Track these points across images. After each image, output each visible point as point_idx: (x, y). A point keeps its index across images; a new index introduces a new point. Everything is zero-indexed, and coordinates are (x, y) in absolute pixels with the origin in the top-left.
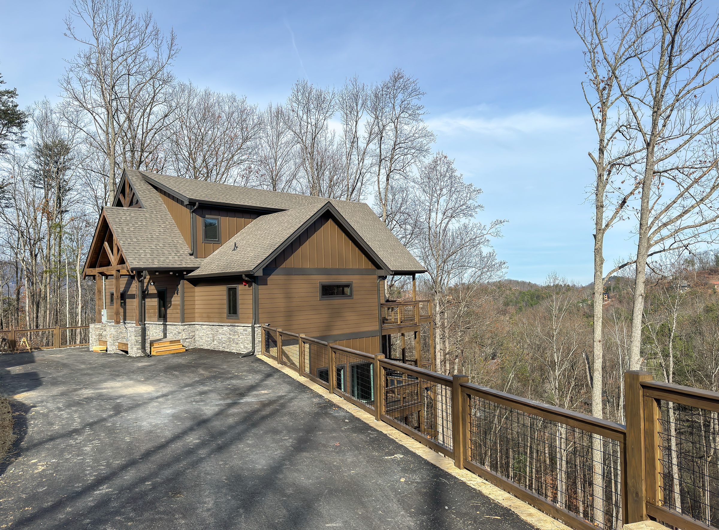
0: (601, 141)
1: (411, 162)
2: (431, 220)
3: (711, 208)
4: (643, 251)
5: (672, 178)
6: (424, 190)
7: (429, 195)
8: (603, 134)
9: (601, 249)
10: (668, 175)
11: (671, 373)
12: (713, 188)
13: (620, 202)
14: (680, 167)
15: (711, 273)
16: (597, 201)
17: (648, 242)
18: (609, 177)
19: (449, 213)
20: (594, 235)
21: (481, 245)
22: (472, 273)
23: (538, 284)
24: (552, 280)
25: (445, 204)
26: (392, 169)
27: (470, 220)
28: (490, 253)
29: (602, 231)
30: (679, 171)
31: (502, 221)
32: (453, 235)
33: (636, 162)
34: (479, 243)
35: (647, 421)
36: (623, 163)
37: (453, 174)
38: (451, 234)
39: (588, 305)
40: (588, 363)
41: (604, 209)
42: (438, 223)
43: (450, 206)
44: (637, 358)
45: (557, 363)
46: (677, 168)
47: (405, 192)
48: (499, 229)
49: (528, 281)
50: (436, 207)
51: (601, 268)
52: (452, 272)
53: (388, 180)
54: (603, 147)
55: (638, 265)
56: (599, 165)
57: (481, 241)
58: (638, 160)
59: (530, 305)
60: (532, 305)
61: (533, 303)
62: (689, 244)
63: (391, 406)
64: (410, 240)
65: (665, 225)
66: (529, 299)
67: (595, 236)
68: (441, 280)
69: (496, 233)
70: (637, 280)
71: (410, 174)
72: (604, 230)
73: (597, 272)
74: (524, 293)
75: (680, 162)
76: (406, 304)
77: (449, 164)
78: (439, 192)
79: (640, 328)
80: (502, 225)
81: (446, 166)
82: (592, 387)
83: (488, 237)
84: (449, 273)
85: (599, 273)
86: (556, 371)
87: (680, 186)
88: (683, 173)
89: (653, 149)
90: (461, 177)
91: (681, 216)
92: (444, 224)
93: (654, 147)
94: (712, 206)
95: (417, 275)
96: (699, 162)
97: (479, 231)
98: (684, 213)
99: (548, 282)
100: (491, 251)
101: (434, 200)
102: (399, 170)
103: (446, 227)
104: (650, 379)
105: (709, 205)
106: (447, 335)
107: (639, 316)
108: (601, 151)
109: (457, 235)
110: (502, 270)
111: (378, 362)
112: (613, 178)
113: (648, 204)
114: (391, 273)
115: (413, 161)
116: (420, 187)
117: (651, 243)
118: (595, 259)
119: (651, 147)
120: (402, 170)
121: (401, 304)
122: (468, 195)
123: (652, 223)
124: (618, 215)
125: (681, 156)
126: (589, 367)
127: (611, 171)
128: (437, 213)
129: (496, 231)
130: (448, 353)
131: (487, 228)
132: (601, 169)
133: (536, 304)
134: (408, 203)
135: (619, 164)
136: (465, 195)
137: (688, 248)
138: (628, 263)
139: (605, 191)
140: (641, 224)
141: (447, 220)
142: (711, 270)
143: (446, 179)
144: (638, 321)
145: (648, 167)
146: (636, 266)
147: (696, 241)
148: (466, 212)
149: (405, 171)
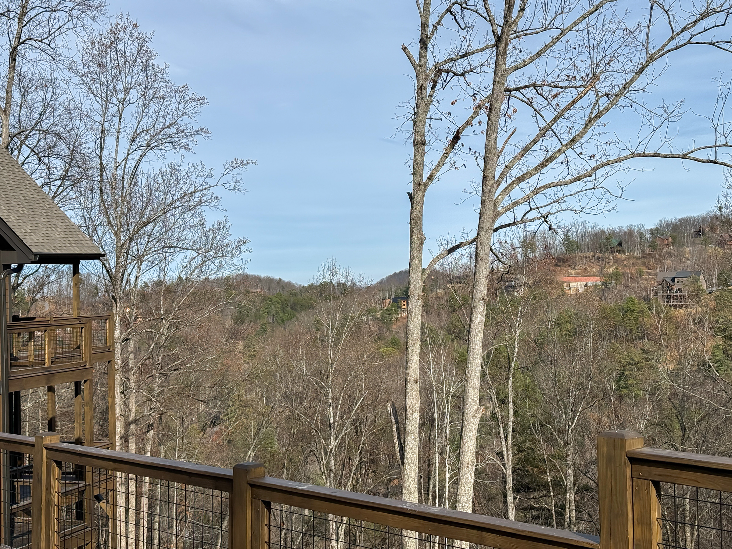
0: (424, 25)
1: (66, 26)
2: (105, 153)
3: (581, 156)
4: (487, 223)
5: (527, 100)
6: (90, 88)
7: (100, 101)
8: (427, 15)
9: (420, 219)
10: (521, 97)
11: (510, 429)
12: (590, 121)
13: (451, 137)
14: (539, 83)
15: (559, 264)
16: (416, 133)
17: (495, 208)
18: (434, 92)
19: (142, 140)
20: (408, 193)
21: (204, 207)
22: (185, 261)
23: (293, 282)
24: (327, 275)
25: (135, 122)
26: (23, 38)
27: (183, 156)
28: (219, 223)
29: (422, 187)
30: (537, 91)
31: (245, 162)
32: (148, 185)
33: (471, 70)
34: (200, 203)
35: (638, 523)
36: (453, 69)
37: (150, 62)
38: (144, 181)
39: (375, 319)
40: (397, 421)
41: (427, 148)
42: (119, 159)
43: (143, 126)
44: (475, 408)
45: (333, 425)
46: (534, 86)
47: (50, 89)
48: (239, 177)
49: (277, 277)
50: (116, 127)
51: (420, 251)
52: (146, 258)
53: (15, 60)
54: (427, 37)
55: (479, 248)
56: (418, 68)
57: (205, 198)
58: (475, 68)
59: (279, 321)
60: (283, 321)
61: (285, 317)
62: (550, 213)
63: (25, 542)
64: (59, 191)
65: (520, 180)
66: (279, 310)
67: (411, 196)
68: (123, 275)
69: (233, 185)
70: (477, 274)
71: (65, 52)
72: (426, 185)
73: (413, 258)
74: (270, 300)
75: (540, 75)
76: (63, 323)
77: (142, 40)
78: (121, 96)
79: (479, 355)
80: (244, 169)
81: (136, 45)
82: (403, 464)
83: (217, 191)
84: (139, 260)
85: (416, 261)
86: (332, 439)
87: (538, 115)
88: (541, 95)
89: (505, 49)
90: (167, 71)
91: (543, 165)
92: (132, 161)
93: (507, 44)
94: (583, 151)
95: (83, 264)
96: (566, 78)
97: (201, 180)
98: (547, 161)
99: (322, 277)
100: (222, 219)
101: (113, 110)
102: (41, 41)
103: (136, 167)
104: (640, 447)
105: (579, 151)
106: (132, 384)
107: (479, 335)
108: (424, 44)
109: (156, 185)
110: (242, 255)
111: (44, 451)
112: (439, 94)
113: (495, 143)
114: (32, 258)
115: (70, 25)
116: (81, 82)
117: (499, 209)
118: (411, 237)
119: (502, 45)
120: (46, 41)
121: (51, 325)
122: (181, 107)
123: (502, 176)
124: (448, 160)
125: (540, 65)
126: (398, 429)
127: (436, 82)
128: (118, 138)
129: (234, 180)
130: (135, 421)
131: (217, 173)
132: (422, 77)
133: (291, 319)
134: (56, 114)
135: (448, 71)
136: (175, 106)
137: (547, 219)
138: (461, 243)
139: (428, 116)
140: (484, 177)
141: (140, 153)
142: (559, 260)
143: (135, 71)
144: (478, 343)
145: (497, 79)
146: (477, 248)
147: (560, 209)
148: (177, 139)
149: (53, 45)
